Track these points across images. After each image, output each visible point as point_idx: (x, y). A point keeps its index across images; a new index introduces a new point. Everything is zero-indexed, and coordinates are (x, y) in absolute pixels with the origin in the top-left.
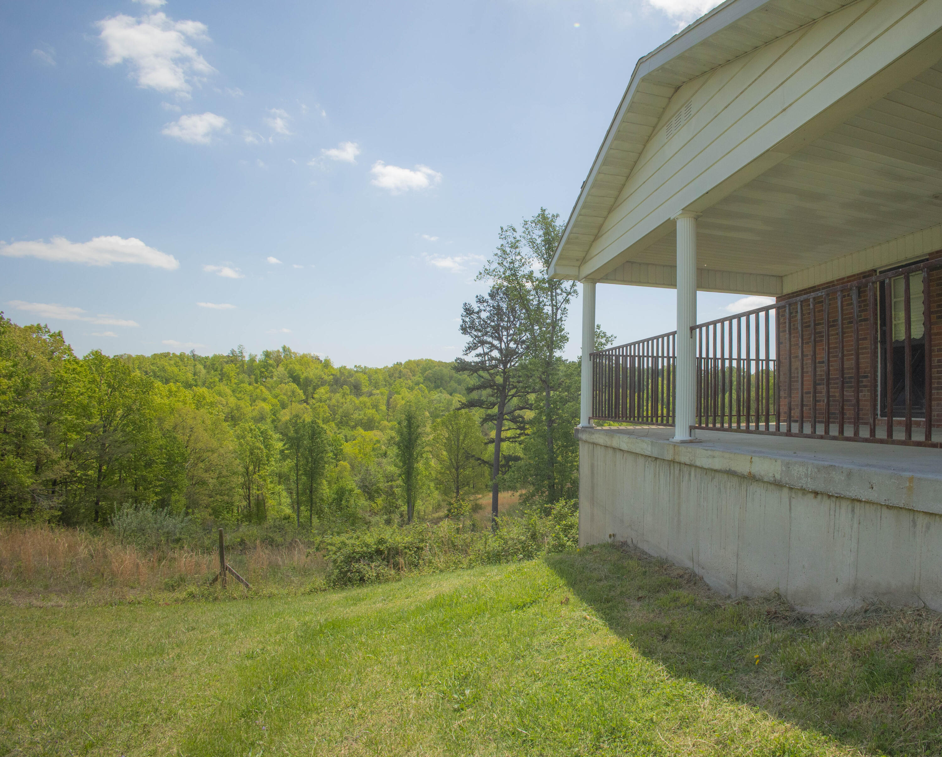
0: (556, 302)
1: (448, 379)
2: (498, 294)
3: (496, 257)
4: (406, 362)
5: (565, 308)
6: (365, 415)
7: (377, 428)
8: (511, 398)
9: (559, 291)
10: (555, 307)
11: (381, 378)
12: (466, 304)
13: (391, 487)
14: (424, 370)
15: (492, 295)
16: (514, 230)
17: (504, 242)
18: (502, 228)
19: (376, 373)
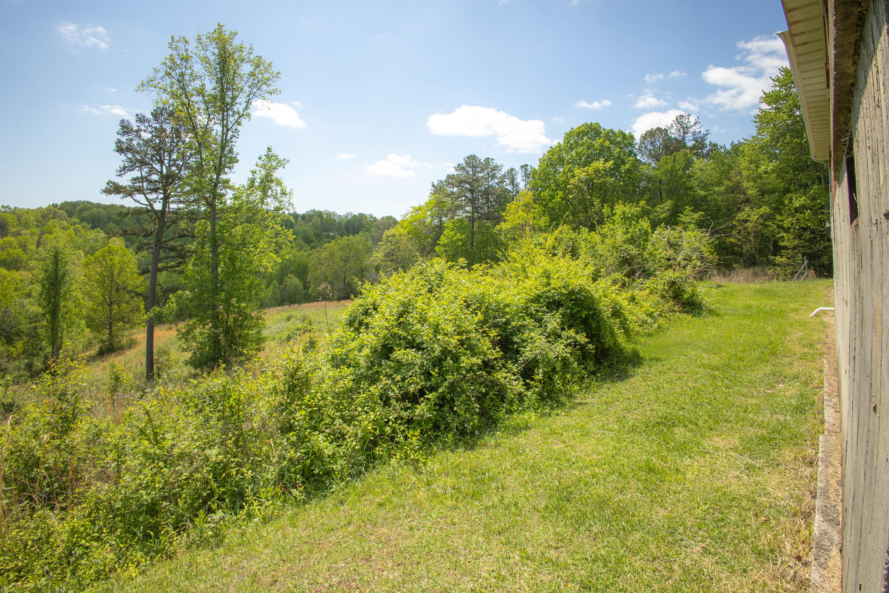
0: (227, 123)
1: (106, 220)
2: (162, 115)
3: (164, 67)
4: (62, 204)
5: (236, 129)
6: (8, 255)
7: (25, 269)
8: (171, 225)
9: (230, 113)
10: (226, 129)
11: (32, 218)
12: (123, 120)
13: (35, 328)
14: (82, 210)
15: (156, 115)
16: (186, 42)
17: (175, 53)
18: (173, 37)
19: (27, 213)
